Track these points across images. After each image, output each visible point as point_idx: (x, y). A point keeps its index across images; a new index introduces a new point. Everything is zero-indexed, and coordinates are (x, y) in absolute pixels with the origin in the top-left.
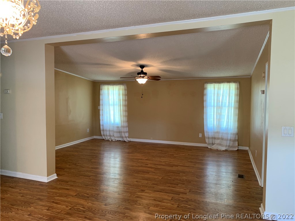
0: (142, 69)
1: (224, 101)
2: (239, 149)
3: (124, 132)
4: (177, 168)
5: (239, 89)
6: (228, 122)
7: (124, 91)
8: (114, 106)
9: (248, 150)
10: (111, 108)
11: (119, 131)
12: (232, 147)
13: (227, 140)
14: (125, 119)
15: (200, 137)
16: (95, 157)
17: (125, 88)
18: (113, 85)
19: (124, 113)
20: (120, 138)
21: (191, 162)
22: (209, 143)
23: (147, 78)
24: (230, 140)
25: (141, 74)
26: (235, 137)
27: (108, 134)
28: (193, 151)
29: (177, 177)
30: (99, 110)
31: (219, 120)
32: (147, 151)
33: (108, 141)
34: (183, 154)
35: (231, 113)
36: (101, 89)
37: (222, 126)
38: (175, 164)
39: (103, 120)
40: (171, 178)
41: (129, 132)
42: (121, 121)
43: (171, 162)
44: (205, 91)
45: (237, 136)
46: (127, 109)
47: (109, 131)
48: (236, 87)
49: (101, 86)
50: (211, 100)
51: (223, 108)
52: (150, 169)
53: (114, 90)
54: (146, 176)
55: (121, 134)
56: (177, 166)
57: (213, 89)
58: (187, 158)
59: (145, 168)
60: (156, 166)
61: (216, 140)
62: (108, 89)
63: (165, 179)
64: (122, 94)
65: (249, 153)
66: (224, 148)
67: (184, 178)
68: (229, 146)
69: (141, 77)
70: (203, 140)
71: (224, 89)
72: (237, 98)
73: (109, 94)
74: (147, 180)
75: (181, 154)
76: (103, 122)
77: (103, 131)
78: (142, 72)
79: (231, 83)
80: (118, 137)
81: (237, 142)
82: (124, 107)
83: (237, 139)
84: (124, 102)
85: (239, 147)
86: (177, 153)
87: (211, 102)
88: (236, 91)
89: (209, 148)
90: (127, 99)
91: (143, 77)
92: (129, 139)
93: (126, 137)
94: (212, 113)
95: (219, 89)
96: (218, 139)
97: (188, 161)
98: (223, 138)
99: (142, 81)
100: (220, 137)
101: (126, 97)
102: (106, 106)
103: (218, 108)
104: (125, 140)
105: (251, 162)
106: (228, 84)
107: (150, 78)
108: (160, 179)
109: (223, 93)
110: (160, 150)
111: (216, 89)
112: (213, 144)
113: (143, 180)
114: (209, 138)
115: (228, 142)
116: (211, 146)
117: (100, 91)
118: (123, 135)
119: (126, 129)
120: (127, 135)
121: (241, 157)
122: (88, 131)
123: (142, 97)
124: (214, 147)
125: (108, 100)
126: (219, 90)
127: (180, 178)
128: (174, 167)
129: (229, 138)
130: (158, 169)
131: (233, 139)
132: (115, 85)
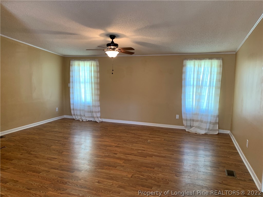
0: (112, 40)
1: (205, 80)
2: (219, 132)
3: (96, 112)
4: (151, 158)
5: (222, 66)
6: (208, 103)
7: (96, 68)
8: (85, 84)
9: (230, 135)
10: (82, 86)
11: (90, 110)
12: (211, 130)
13: (206, 123)
14: (97, 98)
15: (177, 118)
16: (56, 142)
17: (97, 64)
18: (84, 61)
19: (96, 91)
20: (92, 118)
21: (168, 150)
22: (187, 125)
23: (119, 51)
24: (210, 123)
25: (111, 46)
26: (216, 120)
27: (78, 113)
28: (170, 135)
29: (151, 175)
30: (69, 88)
31: (199, 100)
32: (118, 134)
33: (79, 121)
34: (159, 139)
35: (212, 93)
36: (71, 65)
37: (202, 107)
38: (150, 153)
39: (73, 98)
40: (143, 176)
41: (101, 112)
42: (92, 99)
43: (144, 150)
44: (184, 68)
45: (218, 118)
46: (99, 88)
47: (80, 111)
48: (219, 64)
49: (71, 61)
50: (191, 78)
51: (203, 87)
52: (118, 161)
53: (85, 66)
54: (112, 172)
55: (92, 113)
56: (151, 156)
57: (192, 66)
58: (163, 144)
59: (112, 160)
60: (126, 157)
61: (194, 122)
62: (79, 65)
63: (135, 177)
64: (94, 71)
65: (231, 138)
66: (203, 132)
67: (160, 175)
68: (209, 129)
69: (111, 48)
70: (180, 122)
71: (205, 66)
72: (220, 77)
73: (80, 70)
74: (111, 179)
75: (157, 139)
76: (73, 100)
77: (74, 110)
78: (113, 44)
79: (213, 60)
80: (89, 117)
81: (218, 125)
82: (96, 85)
83: (218, 121)
84: (96, 79)
85: (219, 130)
86: (152, 137)
87: (190, 81)
88: (219, 68)
89: (187, 130)
90: (99, 76)
91: (114, 49)
92: (101, 120)
93: (98, 117)
94: (191, 93)
95: (200, 66)
96: (197, 121)
97: (165, 149)
98: (202, 121)
99: (112, 54)
100: (199, 119)
101: (98, 74)
102: (76, 83)
103: (198, 87)
104: (97, 120)
105: (237, 151)
106: (210, 60)
107: (123, 51)
108: (129, 178)
109: (204, 71)
110: (132, 134)
111: (196, 66)
112: (191, 127)
113: (107, 179)
114: (186, 120)
115: (208, 125)
116: (189, 129)
117: (71, 67)
118: (95, 115)
119: (98, 109)
120: (99, 115)
121: (224, 143)
122: (57, 110)
123: (112, 73)
124: (193, 130)
125: (79, 77)
126: (199, 68)
127: (155, 175)
128: (148, 158)
129: (209, 121)
130: (129, 160)
131: (214, 122)
132: (86, 60)
